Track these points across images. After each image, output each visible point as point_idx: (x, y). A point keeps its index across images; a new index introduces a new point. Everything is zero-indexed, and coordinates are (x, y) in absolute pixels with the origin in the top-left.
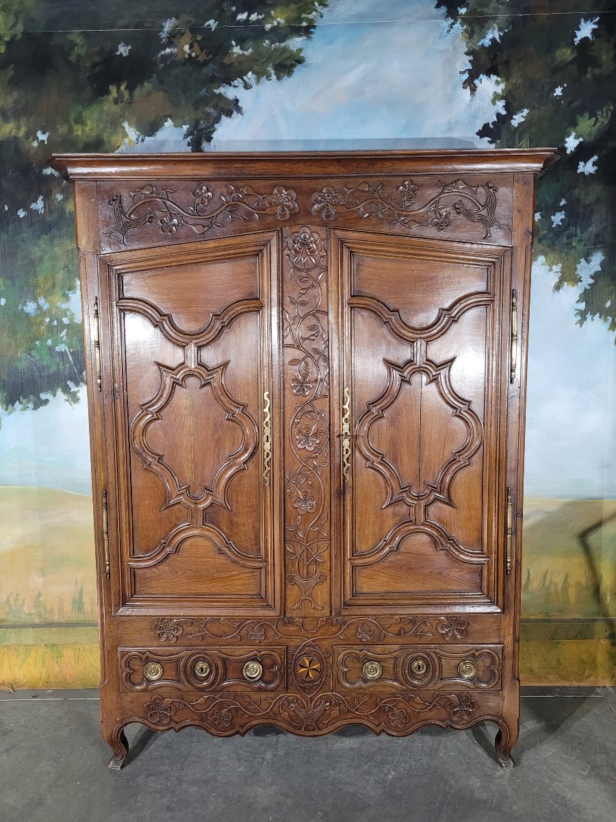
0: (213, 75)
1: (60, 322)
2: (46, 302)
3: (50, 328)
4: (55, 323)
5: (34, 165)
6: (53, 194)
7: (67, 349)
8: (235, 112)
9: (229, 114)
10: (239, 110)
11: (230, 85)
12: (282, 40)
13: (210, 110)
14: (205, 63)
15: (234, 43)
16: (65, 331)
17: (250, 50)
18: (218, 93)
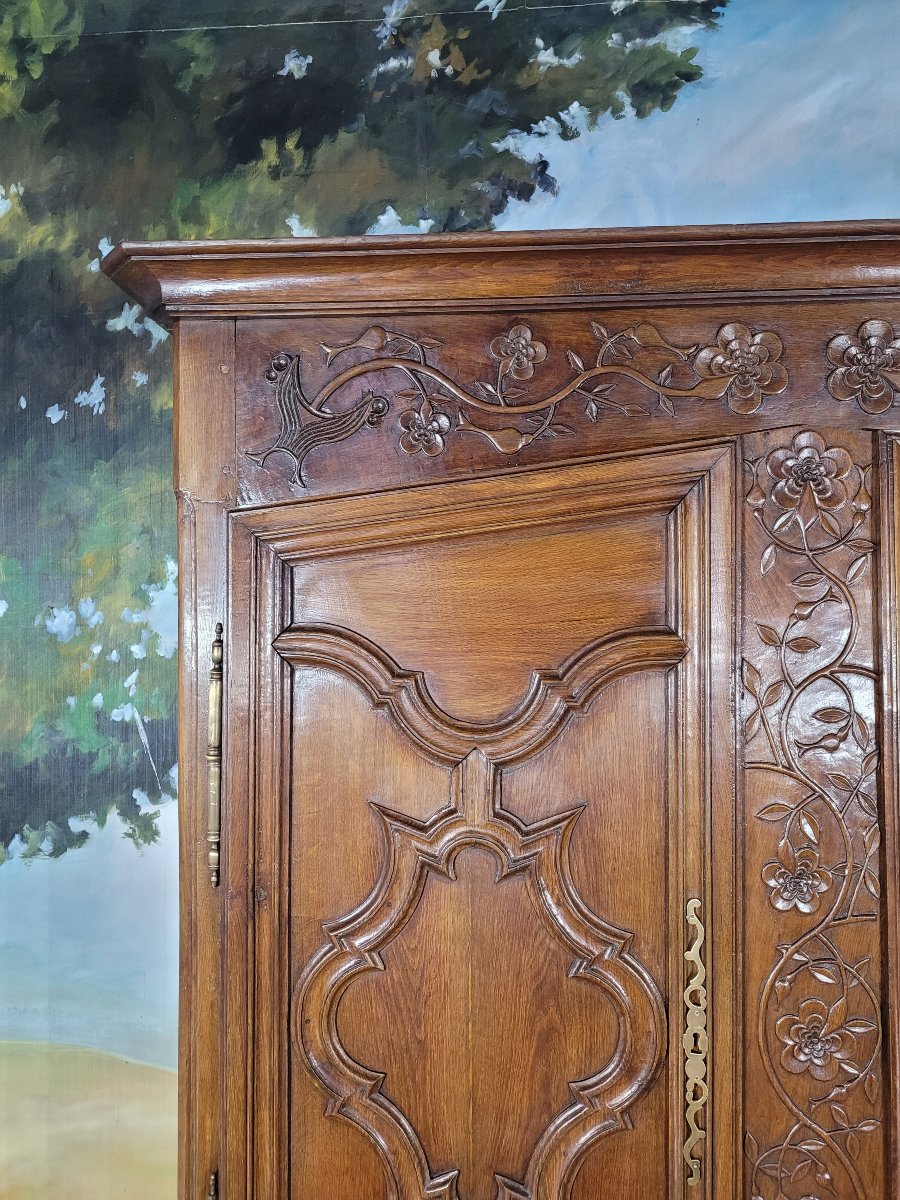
0: (492, 113)
1: (126, 655)
2: (96, 610)
3: (103, 668)
4: (114, 656)
5: (90, 312)
6: (126, 373)
7: (137, 717)
8: (538, 190)
9: (525, 193)
10: (548, 184)
11: (529, 131)
12: (653, 33)
13: (480, 186)
14: (475, 88)
15: (539, 42)
16: (135, 675)
17: (577, 57)
18: (500, 150)
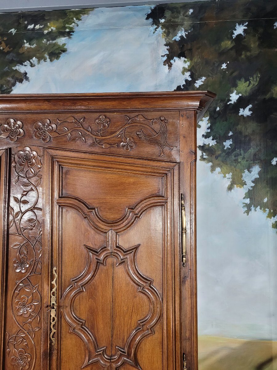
0: (12, 59)
8: (24, 80)
9: (21, 81)
10: (27, 79)
11: (22, 65)
12: (54, 39)
13: (9, 79)
14: (8, 53)
15: (25, 41)
17: (35, 45)
18: (14, 69)
